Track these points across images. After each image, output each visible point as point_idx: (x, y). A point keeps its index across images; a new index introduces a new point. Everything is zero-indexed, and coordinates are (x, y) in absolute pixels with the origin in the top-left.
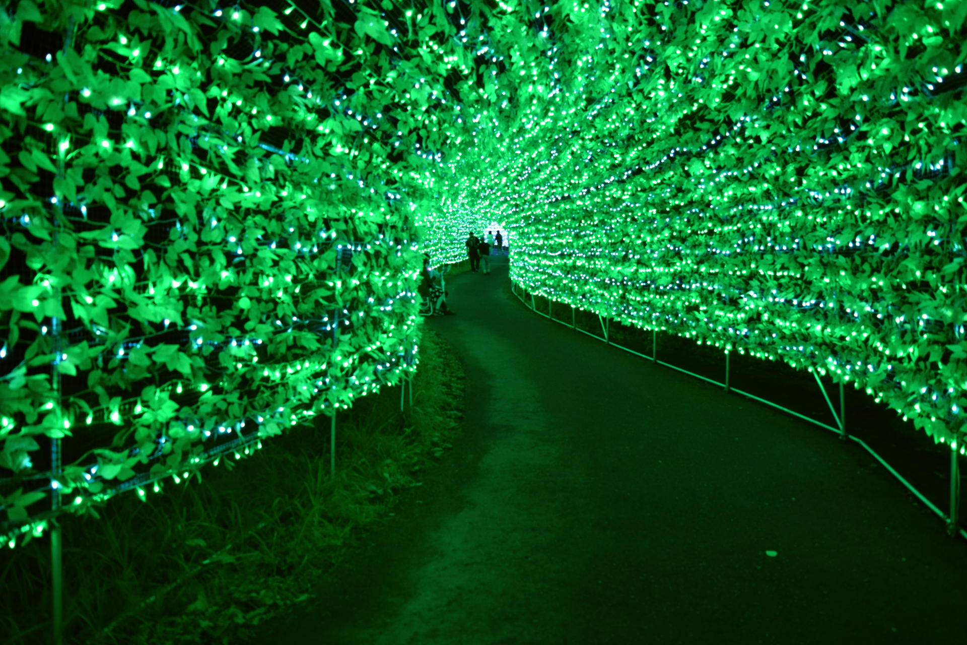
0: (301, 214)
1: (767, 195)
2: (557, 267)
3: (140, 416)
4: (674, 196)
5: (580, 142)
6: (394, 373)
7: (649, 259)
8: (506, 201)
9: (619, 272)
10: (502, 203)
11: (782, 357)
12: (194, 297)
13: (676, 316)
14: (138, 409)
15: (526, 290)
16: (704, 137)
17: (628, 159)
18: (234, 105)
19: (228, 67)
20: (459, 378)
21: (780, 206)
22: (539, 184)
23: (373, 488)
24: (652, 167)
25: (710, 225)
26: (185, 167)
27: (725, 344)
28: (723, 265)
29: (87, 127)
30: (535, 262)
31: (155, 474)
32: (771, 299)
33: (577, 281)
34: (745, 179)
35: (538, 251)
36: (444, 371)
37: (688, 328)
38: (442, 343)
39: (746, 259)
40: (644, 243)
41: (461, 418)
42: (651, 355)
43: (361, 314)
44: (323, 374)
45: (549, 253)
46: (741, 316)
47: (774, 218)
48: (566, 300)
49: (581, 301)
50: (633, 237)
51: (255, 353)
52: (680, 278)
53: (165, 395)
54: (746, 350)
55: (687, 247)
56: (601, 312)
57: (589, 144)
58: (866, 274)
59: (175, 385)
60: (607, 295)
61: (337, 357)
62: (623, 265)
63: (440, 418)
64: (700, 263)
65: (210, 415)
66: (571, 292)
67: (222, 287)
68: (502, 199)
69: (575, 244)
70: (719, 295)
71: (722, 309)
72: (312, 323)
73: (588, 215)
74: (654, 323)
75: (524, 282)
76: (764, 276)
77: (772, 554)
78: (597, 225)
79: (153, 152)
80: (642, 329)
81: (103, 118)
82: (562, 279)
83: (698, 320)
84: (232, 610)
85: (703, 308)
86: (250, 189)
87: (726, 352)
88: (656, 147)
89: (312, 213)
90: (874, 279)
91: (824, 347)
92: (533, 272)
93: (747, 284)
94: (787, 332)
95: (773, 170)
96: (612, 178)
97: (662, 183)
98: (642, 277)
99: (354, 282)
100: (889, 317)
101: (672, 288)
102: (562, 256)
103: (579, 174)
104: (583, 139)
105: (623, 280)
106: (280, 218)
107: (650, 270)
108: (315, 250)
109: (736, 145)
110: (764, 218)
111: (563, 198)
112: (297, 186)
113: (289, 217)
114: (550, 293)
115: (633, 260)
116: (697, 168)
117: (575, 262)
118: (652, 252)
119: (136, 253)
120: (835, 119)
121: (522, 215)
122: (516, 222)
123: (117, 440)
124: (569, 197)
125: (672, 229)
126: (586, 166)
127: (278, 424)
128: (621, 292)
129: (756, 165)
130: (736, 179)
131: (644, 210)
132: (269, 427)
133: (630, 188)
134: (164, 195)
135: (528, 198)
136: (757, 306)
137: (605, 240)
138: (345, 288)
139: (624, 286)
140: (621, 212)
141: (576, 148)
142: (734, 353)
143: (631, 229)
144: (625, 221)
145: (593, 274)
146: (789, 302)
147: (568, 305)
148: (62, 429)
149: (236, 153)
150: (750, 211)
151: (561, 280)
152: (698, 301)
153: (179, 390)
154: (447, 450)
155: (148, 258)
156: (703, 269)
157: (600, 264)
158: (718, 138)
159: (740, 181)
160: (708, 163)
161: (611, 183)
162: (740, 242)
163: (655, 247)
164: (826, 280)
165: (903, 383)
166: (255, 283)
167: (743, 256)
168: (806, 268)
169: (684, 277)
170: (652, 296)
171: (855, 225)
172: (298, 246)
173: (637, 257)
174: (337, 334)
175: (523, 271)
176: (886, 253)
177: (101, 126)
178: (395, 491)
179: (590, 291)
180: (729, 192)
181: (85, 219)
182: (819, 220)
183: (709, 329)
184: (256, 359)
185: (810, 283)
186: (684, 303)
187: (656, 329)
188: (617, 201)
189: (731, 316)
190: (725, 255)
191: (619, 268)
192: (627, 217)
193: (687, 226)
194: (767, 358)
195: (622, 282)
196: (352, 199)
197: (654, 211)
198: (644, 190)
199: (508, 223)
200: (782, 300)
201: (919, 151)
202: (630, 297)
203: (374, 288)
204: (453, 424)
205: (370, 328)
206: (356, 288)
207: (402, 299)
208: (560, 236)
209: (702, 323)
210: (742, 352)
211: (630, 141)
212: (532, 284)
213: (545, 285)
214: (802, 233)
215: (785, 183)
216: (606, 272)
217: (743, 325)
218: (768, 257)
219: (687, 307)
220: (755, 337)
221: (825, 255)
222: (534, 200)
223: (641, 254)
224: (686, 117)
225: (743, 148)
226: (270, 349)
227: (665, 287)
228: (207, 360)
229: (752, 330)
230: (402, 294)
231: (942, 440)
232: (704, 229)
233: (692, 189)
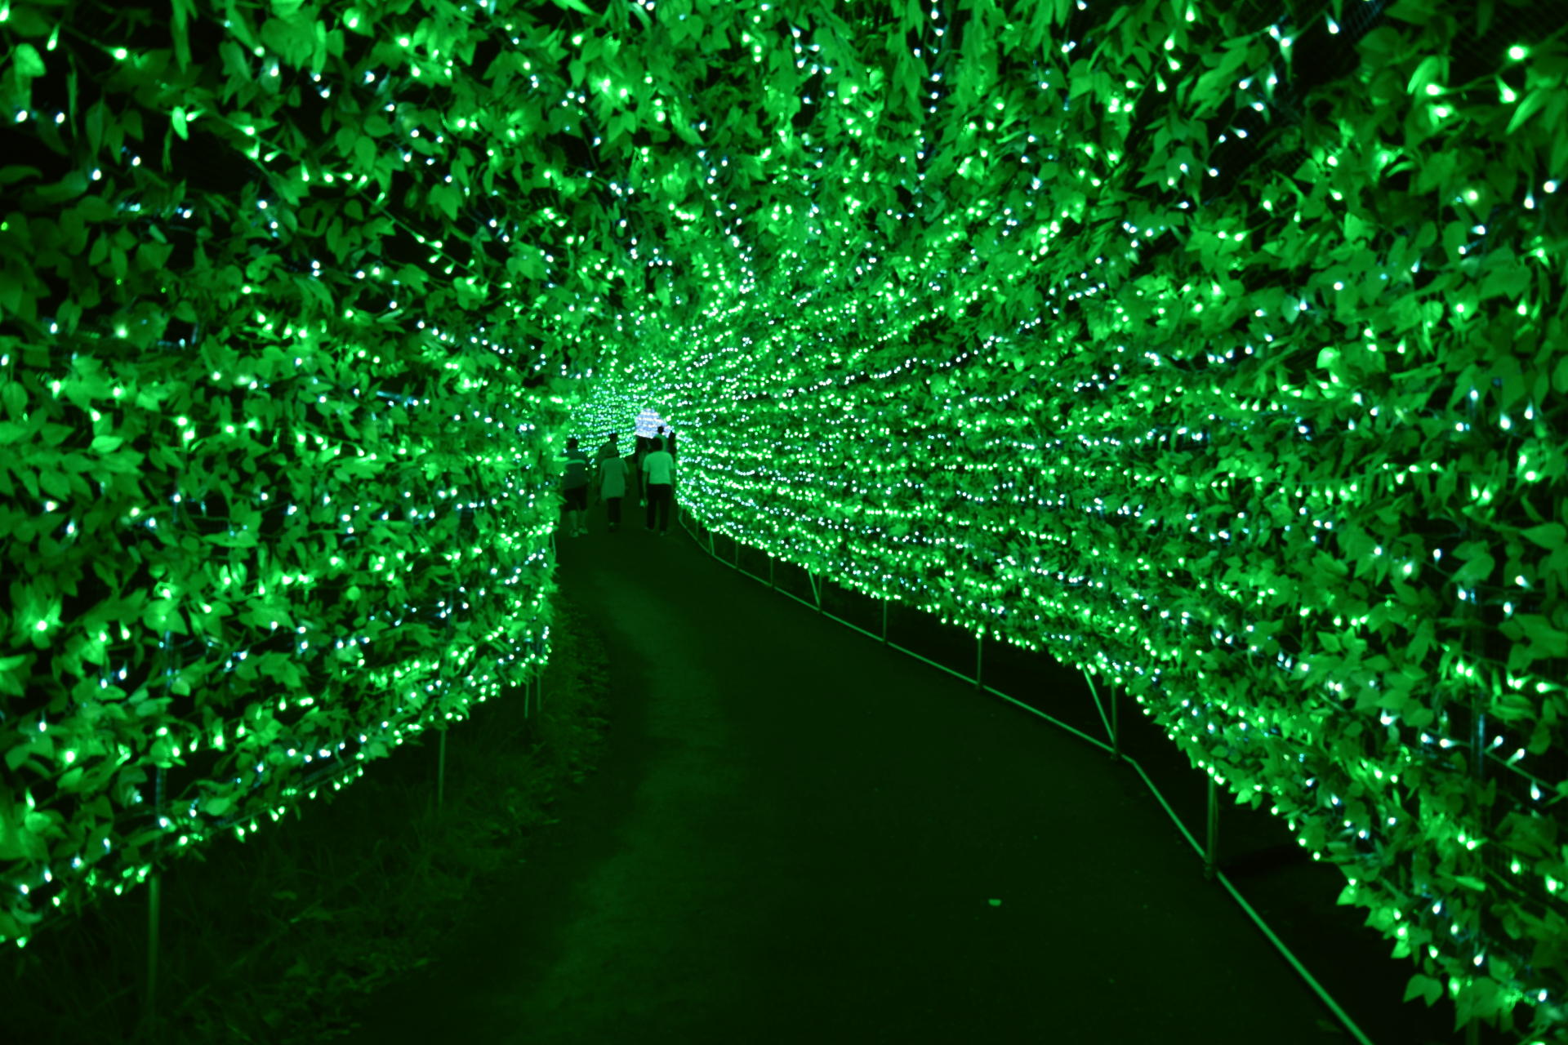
0: (419, 474)
1: (1028, 431)
2: (749, 493)
3: (243, 739)
4: (914, 416)
5: (784, 331)
6: (519, 668)
7: (880, 497)
8: (673, 389)
9: (838, 511)
10: (667, 392)
11: (1046, 646)
12: (301, 592)
13: (914, 581)
14: (241, 731)
15: (701, 523)
16: (948, 352)
17: (850, 362)
19: (357, 319)
20: (602, 667)
21: (1044, 448)
22: (725, 374)
23: (496, 826)
24: (882, 376)
25: (960, 459)
26: (301, 438)
27: (976, 626)
28: (975, 516)
29: (213, 413)
30: (715, 482)
31: (251, 809)
32: (1033, 569)
33: (778, 517)
34: (1000, 408)
35: (720, 467)
36: (578, 657)
37: (930, 600)
39: (1004, 512)
40: (873, 474)
42: (879, 633)
43: (482, 592)
44: (435, 675)
45: (737, 472)
46: (997, 588)
47: (1037, 461)
48: (762, 545)
49: (782, 547)
50: (858, 462)
51: (361, 655)
52: (920, 527)
53: (269, 713)
54: (1003, 635)
55: (930, 486)
56: (813, 568)
57: (798, 337)
58: (1133, 553)
59: (277, 701)
60: (819, 541)
61: (453, 653)
62: (843, 501)
63: (577, 729)
64: (946, 509)
65: (312, 734)
66: (770, 535)
67: (331, 577)
68: (668, 386)
69: (776, 463)
70: (970, 556)
71: (973, 577)
72: (428, 614)
73: (796, 423)
74: (885, 588)
75: (698, 511)
76: (1026, 536)
77: (995, 902)
78: (808, 439)
79: (270, 427)
80: (868, 595)
81: (227, 399)
82: (755, 512)
83: (942, 590)
84: (340, 975)
85: (949, 573)
86: (366, 451)
87: (978, 636)
88: (885, 353)
89: (431, 470)
90: (1140, 561)
91: (1093, 638)
92: (711, 497)
93: (1005, 546)
94: (1050, 614)
95: (1035, 403)
96: (829, 381)
97: (896, 397)
98: (869, 521)
99: (477, 550)
100: (1155, 609)
101: (909, 541)
102: (756, 478)
103: (784, 369)
104: (787, 328)
105: (843, 523)
106: (395, 481)
107: (879, 512)
108: (432, 515)
109: (986, 366)
110: (1026, 460)
111: (760, 396)
112: (416, 439)
113: (406, 478)
114: (737, 532)
115: (857, 496)
116: (940, 387)
117: (774, 489)
118: (884, 487)
119: (253, 551)
120: (1093, 364)
121: (698, 411)
122: (688, 419)
123: (219, 768)
124: (768, 396)
125: (911, 458)
126: (793, 360)
127: (384, 743)
128: (840, 540)
129: (1013, 393)
130: (989, 406)
131: (874, 427)
132: (370, 747)
133: (853, 397)
134: (279, 474)
135: (707, 389)
136: (1017, 578)
137: (818, 462)
138: (465, 559)
139: (845, 532)
140: (842, 426)
141: (778, 338)
142: (988, 636)
143: (855, 451)
144: (847, 438)
145: (802, 509)
146: (1054, 576)
147: (764, 552)
148: (171, 759)
149: (354, 413)
150: (1009, 449)
151: (754, 514)
152: (943, 563)
153: (283, 706)
154: (588, 773)
155: (262, 554)
156: (950, 519)
157: (810, 495)
158: (965, 355)
159: (995, 410)
160: (953, 382)
161: (829, 387)
162: (996, 488)
163: (887, 480)
164: (1095, 552)
165: (1169, 693)
166: (364, 566)
167: (1000, 508)
168: (1074, 533)
169: (926, 528)
170: (882, 550)
171: (1123, 487)
172: (413, 513)
173: (864, 491)
174: (453, 622)
175: (696, 494)
176: (1152, 530)
177: (222, 407)
178: (525, 831)
179: (796, 534)
180: (982, 422)
181: (204, 515)
182: (1087, 473)
183: (956, 602)
184: (361, 662)
185: (1078, 553)
186: (924, 563)
187: (887, 598)
188: (836, 412)
189: (984, 586)
190: (978, 503)
191: (837, 505)
192: (850, 433)
193: (930, 457)
194: (1028, 648)
195: (842, 526)
196: (478, 441)
197: (888, 431)
198: (871, 403)
199: (674, 418)
200: (1046, 573)
201: (1182, 414)
202: (853, 548)
203: (499, 555)
204: (596, 737)
205: (491, 608)
206: (478, 559)
207: (531, 564)
208: (754, 448)
209: (947, 595)
210: (998, 638)
211: (850, 342)
212: (710, 515)
213: (730, 519)
214: (1068, 487)
215: (1049, 420)
216: (820, 508)
217: (998, 601)
218: (1030, 513)
219: (930, 570)
220: (1014, 617)
221: (1093, 519)
222: (717, 394)
223: (869, 489)
224: (923, 324)
225: (995, 373)
226: (377, 649)
227: (900, 539)
228: (310, 667)
229: (1010, 608)
230: (532, 558)
231: (1201, 764)
232: (951, 463)
233: (936, 409)
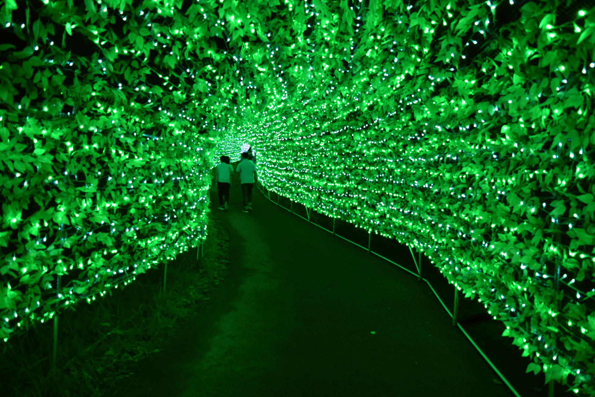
0: (158, 166)
1: (390, 155)
2: (284, 176)
3: (90, 265)
4: (347, 148)
5: (298, 115)
6: (195, 241)
7: (333, 179)
8: (255, 136)
9: (317, 184)
10: (253, 137)
11: (395, 237)
12: (113, 210)
13: (345, 211)
14: (89, 262)
15: (265, 187)
16: (360, 124)
17: (323, 127)
18: (135, 120)
19: (136, 106)
20: (226, 241)
21: (396, 161)
22: (275, 131)
23: (185, 300)
24: (335, 132)
25: (364, 165)
26: (114, 151)
27: (369, 228)
28: (369, 187)
29: (80, 141)
30: (271, 172)
31: (93, 291)
32: (391, 207)
33: (294, 186)
34: (380, 146)
35: (273, 166)
36: (218, 237)
37: (351, 218)
38: (216, 219)
39: (380, 185)
40: (331, 170)
41: (228, 264)
42: (332, 230)
43: (182, 211)
44: (163, 242)
45: (279, 168)
46: (377, 214)
47: (393, 166)
48: (288, 196)
49: (296, 197)
50: (325, 165)
51: (135, 234)
52: (348, 190)
53: (100, 255)
54: (379, 232)
55: (352, 175)
56: (307, 205)
57: (303, 117)
58: (429, 202)
59: (103, 251)
60: (310, 195)
61: (170, 234)
62: (319, 180)
63: (217, 264)
64: (358, 184)
65: (116, 264)
66: (291, 192)
67: (124, 204)
68: (253, 135)
69: (294, 165)
70: (367, 202)
71: (368, 210)
72: (161, 219)
73: (302, 150)
74: (334, 213)
75: (264, 183)
76: (388, 195)
77: (373, 333)
78: (306, 156)
79: (102, 147)
80: (328, 216)
81: (86, 136)
83: (356, 214)
84: (126, 355)
85: (359, 208)
86: (138, 157)
87: (369, 232)
88: (337, 124)
89: (163, 165)
90: (431, 205)
91: (413, 234)
92: (269, 177)
93: (380, 198)
94: (397, 224)
95: (393, 144)
96: (315, 134)
97: (340, 141)
98: (329, 188)
99: (180, 196)
100: (437, 224)
101: (344, 196)
102: (286, 170)
103: (298, 129)
104: (300, 113)
105: (319, 188)
106: (149, 168)
107: (333, 185)
108: (163, 182)
109: (375, 130)
110: (389, 166)
111: (288, 139)
112: (157, 153)
113: (153, 167)
114: (278, 191)
115: (324, 178)
116: (357, 137)
117: (293, 175)
118: (335, 175)
119: (95, 194)
120: (416, 130)
121: (265, 144)
122: (261, 147)
123: (81, 276)
124: (291, 139)
125: (345, 164)
126: (301, 126)
127: (144, 268)
128: (318, 195)
129: (385, 140)
130: (375, 145)
131: (331, 152)
132: (139, 269)
133: (324, 140)
134: (105, 165)
135: (268, 136)
136: (384, 210)
137: (310, 165)
138: (175, 199)
139: (320, 192)
140: (319, 151)
141: (296, 117)
142: (373, 233)
143: (324, 161)
144: (321, 156)
145: (303, 183)
146: (399, 210)
147: (289, 199)
148: (63, 272)
149: (134, 142)
150: (383, 161)
151: (285, 184)
152: (357, 204)
153: (105, 253)
154: (221, 281)
155: (98, 195)
156: (360, 187)
157: (307, 178)
158: (367, 125)
159: (378, 147)
160: (362, 135)
161: (315, 136)
162: (378, 176)
163: (336, 172)
164: (415, 201)
165: (441, 255)
166: (137, 201)
168: (407, 194)
169: (350, 191)
170: (334, 199)
171: (426, 177)
172: (156, 181)
173: (327, 176)
174: (170, 222)
175: (263, 176)
176: (436, 193)
177: (84, 138)
178: (196, 302)
179: (301, 192)
180: (373, 151)
181: (77, 180)
182: (412, 171)
183: (361, 219)
184: (135, 237)
185: (408, 202)
186: (350, 204)
187: (335, 217)
188: (317, 146)
189: (372, 213)
190: (370, 182)
191: (317, 181)
192: (322, 154)
193: (353, 164)
194: (388, 237)
195: (318, 189)
196: (181, 154)
197: (337, 153)
198: (331, 143)
200: (395, 209)
201: (449, 149)
202: (323, 198)
203: (188, 198)
204: (224, 267)
205: (185, 217)
206: (180, 199)
207: (200, 201)
208: (286, 159)
209: (358, 216)
210: (377, 233)
211: (323, 119)
212: (268, 184)
213: (276, 186)
214: (405, 176)
215: (398, 151)
216: (310, 182)
217: (377, 219)
218: (390, 186)
219: (351, 207)
220: (383, 225)
221: (414, 189)
222: (272, 138)
223: (329, 176)
224: (351, 113)
225: (378, 132)
226: (141, 232)
227: (341, 195)
228: (116, 238)
229: (381, 222)
230: (201, 199)
231: (452, 282)
232: (360, 166)
233: (355, 146)
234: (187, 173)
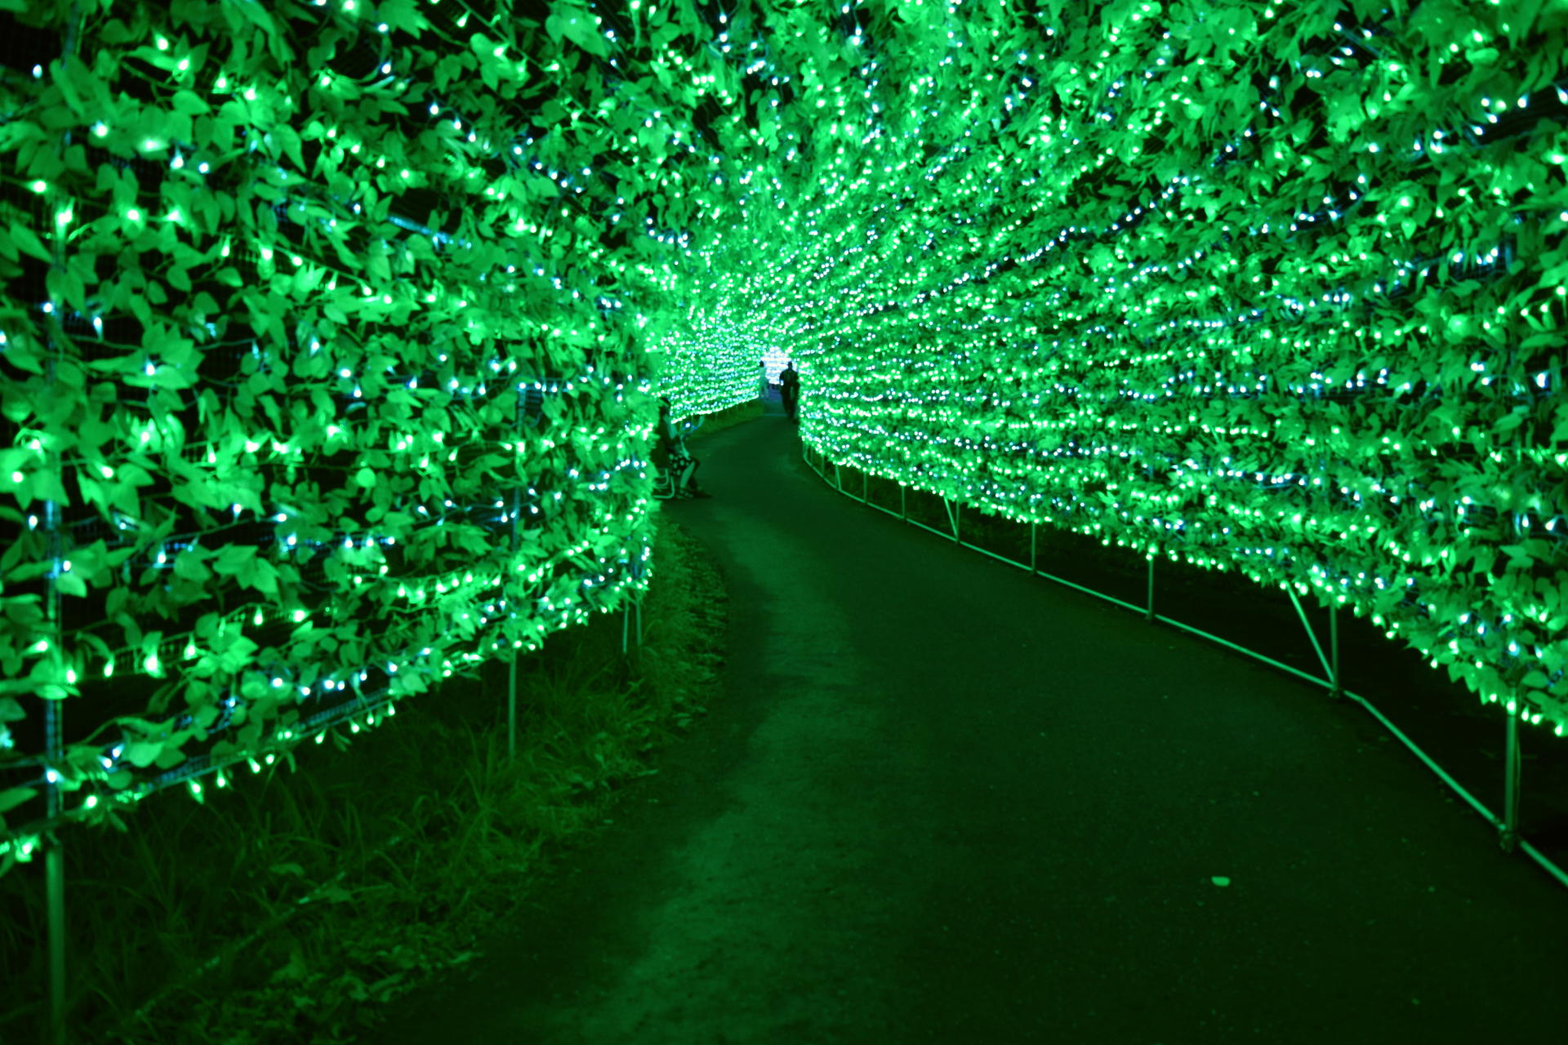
0: (458, 333)
1: (1215, 304)
2: (877, 420)
3: (194, 662)
4: (1066, 306)
5: (915, 216)
6: (611, 593)
7: (1026, 407)
8: (793, 312)
9: (976, 428)
10: (787, 316)
11: (1237, 565)
12: (282, 468)
13: (1069, 499)
14: (191, 651)
15: (826, 458)
16: (1115, 211)
17: (992, 245)
18: (347, 152)
19: (336, 89)
20: (718, 601)
21: (1236, 323)
22: (848, 286)
23: (578, 778)
24: (1030, 257)
25: (1123, 352)
26: (267, 254)
27: (1146, 545)
28: (1144, 418)
29: (102, 186)
30: (841, 411)
31: (218, 757)
32: (1220, 473)
33: (909, 443)
34: (1180, 278)
35: (846, 395)
36: (693, 589)
37: (1088, 519)
38: (690, 544)
39: (1181, 408)
40: (1017, 382)
41: (720, 665)
42: (1028, 563)
43: (558, 496)
44: (496, 593)
45: (864, 398)
46: (1173, 499)
47: (1226, 341)
48: (892, 474)
49: (915, 475)
50: (1000, 371)
51: (383, 560)
52: (1075, 438)
53: (235, 629)
54: (1181, 554)
55: (1086, 388)
56: (948, 493)
57: (929, 221)
58: (1373, 433)
59: (251, 612)
60: (957, 465)
61: (518, 566)
62: (983, 416)
63: (686, 666)
64: (1107, 413)
65: (310, 660)
66: (900, 462)
67: (328, 452)
68: (787, 310)
69: (905, 383)
70: (1137, 465)
71: (1143, 489)
73: (927, 335)
74: (1033, 510)
75: (824, 445)
76: (1210, 435)
77: (1222, 881)
78: (941, 353)
79: (212, 230)
80: (1013, 520)
81: (128, 172)
82: (885, 439)
83: (1103, 506)
84: (347, 978)
85: (1111, 486)
86: (375, 291)
87: (1149, 557)
88: (1036, 226)
89: (477, 331)
90: (1386, 440)
91: (1305, 549)
92: (837, 429)
93: (1183, 447)
94: (1246, 525)
95: (1226, 264)
96: (966, 277)
97: (1046, 284)
98: (1014, 436)
99: (546, 443)
100: (1410, 501)
101: (1062, 455)
102: (885, 402)
103: (913, 269)
104: (918, 212)
105: (984, 441)
106: (424, 338)
107: (1026, 425)
108: (482, 391)
109: (1166, 223)
110: (1211, 342)
111: (887, 308)
112: (452, 287)
113: (439, 337)
114: (865, 463)
115: (999, 410)
116: (1102, 260)
117: (905, 412)
118: (1031, 395)
119: (186, 395)
120: (1325, 181)
121: (821, 335)
122: (810, 346)
123: (155, 703)
124: (896, 306)
125: (1062, 358)
126: (924, 256)
127: (422, 676)
128: (979, 460)
129: (1198, 255)
130: (1166, 278)
131: (1018, 328)
132: (406, 681)
133: (994, 291)
134: (232, 300)
135: (829, 307)
136: (1199, 484)
137: (954, 376)
138: (532, 453)
139: (985, 451)
140: (980, 331)
141: (908, 226)
142: (1161, 558)
143: (996, 359)
144: (987, 346)
145: (936, 430)
146: (1249, 477)
147: (895, 482)
148: (63, 685)
149: (352, 232)
150: (1188, 331)
151: (882, 441)
152: (1104, 475)
153: (259, 619)
154: (697, 716)
155: (205, 403)
156: (1112, 423)
157: (947, 415)
158: (1137, 211)
159: (1172, 281)
160: (1120, 252)
161: (964, 285)
162: (1171, 380)
163: (1034, 388)
164: (1310, 441)
165: (1432, 608)
166: (382, 445)
167: (1177, 403)
168: (1278, 423)
169: (1082, 437)
170: (1029, 467)
171: (1357, 353)
172: (454, 384)
173: (1006, 404)
174: (519, 528)
175: (821, 427)
176: (1405, 398)
177: (125, 185)
178: (614, 783)
179: (930, 459)
180: (1154, 300)
181: (100, 339)
182: (1299, 345)
183: (1121, 520)
184: (384, 570)
185: (1284, 446)
186: (1081, 478)
187: (1037, 521)
188: (974, 314)
189: (1157, 499)
190: (1147, 401)
191: (977, 422)
192: (989, 338)
193: (1086, 354)
194: (1214, 567)
195: (981, 445)
196: (543, 308)
197: (1034, 330)
198: (1016, 296)
199: (797, 349)
200: (1239, 474)
201: (1459, 233)
202: (994, 468)
203: (579, 454)
204: (707, 675)
205: (572, 520)
206: (549, 454)
207: (623, 471)
208: (881, 370)
209: (1110, 511)
210: (1175, 558)
211: (994, 216)
212: (836, 448)
213: (858, 450)
214: (1271, 365)
215: (1245, 285)
216: (956, 428)
217: (1176, 514)
218: (1217, 404)
219: (1086, 485)
220: (1196, 533)
221: (1308, 401)
222: (840, 311)
223: (1013, 400)
224: (1085, 177)
225: (1177, 228)
226: (409, 553)
227: (1051, 453)
228: (304, 571)
229: (1190, 522)
230: (625, 463)
231: (1493, 698)
232: (1114, 358)
233: (1096, 294)
234: (569, 373)
